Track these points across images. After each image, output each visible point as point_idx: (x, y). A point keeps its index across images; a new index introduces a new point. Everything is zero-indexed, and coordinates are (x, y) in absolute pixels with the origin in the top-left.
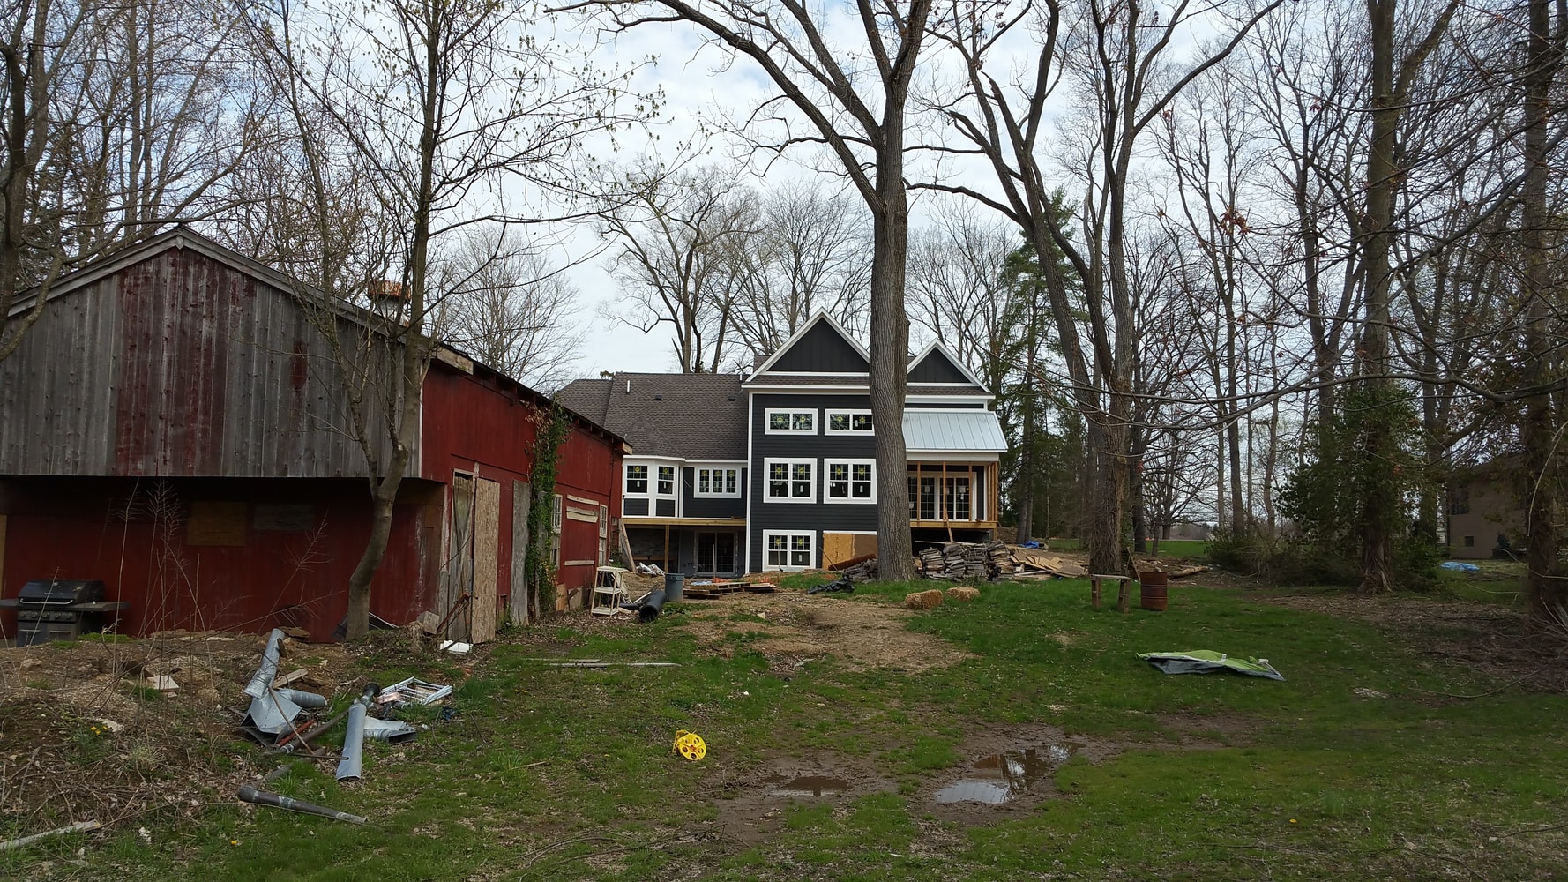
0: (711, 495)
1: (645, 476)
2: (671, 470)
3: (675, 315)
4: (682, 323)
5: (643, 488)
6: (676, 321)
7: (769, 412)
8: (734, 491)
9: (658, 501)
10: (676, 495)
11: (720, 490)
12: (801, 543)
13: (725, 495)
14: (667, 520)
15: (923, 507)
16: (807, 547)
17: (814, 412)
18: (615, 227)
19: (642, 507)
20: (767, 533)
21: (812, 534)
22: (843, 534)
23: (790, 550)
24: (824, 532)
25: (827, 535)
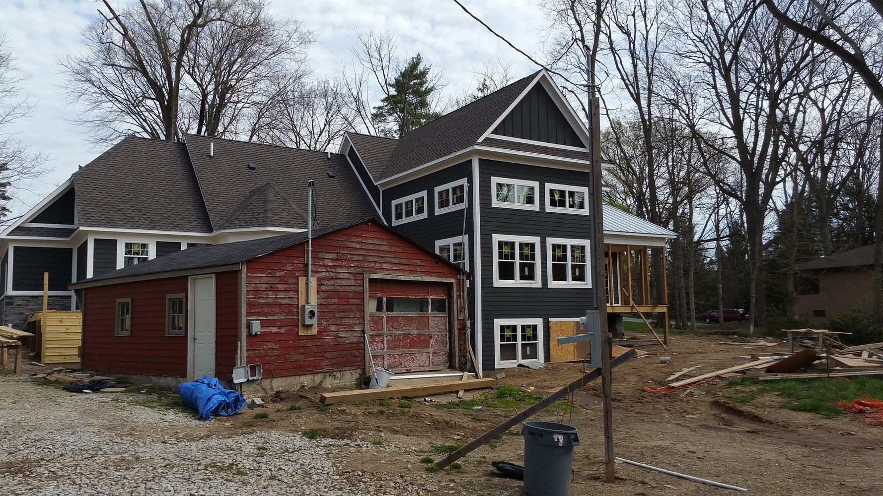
7: (495, 180)
12: (529, 333)
16: (535, 337)
17: (536, 185)
20: (498, 323)
21: (539, 322)
22: (566, 322)
23: (519, 341)
24: (550, 319)
25: (553, 323)
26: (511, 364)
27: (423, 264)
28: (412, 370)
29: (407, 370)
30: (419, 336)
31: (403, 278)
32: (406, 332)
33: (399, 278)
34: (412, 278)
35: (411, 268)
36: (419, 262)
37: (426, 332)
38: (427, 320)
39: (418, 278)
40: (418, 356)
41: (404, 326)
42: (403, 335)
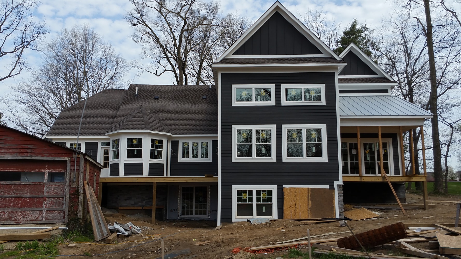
0: (191, 159)
1: (140, 146)
2: (161, 142)
3: (174, 69)
4: (178, 73)
5: (139, 155)
6: (175, 72)
7: (235, 87)
8: (206, 156)
9: (151, 165)
10: (165, 160)
11: (197, 156)
12: (264, 196)
13: (200, 159)
14: (157, 178)
15: (352, 165)
16: (270, 200)
17: (272, 87)
18: (141, 22)
19: (137, 169)
20: (235, 188)
21: (274, 188)
22: (300, 188)
23: (255, 203)
24: (284, 186)
25: (287, 189)
26: (244, 219)
27: (35, 148)
28: (22, 223)
29: (16, 222)
30: (31, 199)
31: (10, 158)
32: (19, 195)
33: (5, 158)
34: (20, 158)
35: (22, 151)
36: (30, 146)
37: (41, 196)
38: (42, 187)
39: (28, 158)
40: (30, 212)
41: (16, 191)
42: (15, 198)
